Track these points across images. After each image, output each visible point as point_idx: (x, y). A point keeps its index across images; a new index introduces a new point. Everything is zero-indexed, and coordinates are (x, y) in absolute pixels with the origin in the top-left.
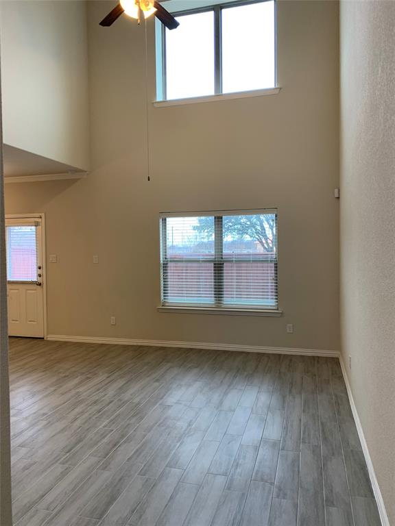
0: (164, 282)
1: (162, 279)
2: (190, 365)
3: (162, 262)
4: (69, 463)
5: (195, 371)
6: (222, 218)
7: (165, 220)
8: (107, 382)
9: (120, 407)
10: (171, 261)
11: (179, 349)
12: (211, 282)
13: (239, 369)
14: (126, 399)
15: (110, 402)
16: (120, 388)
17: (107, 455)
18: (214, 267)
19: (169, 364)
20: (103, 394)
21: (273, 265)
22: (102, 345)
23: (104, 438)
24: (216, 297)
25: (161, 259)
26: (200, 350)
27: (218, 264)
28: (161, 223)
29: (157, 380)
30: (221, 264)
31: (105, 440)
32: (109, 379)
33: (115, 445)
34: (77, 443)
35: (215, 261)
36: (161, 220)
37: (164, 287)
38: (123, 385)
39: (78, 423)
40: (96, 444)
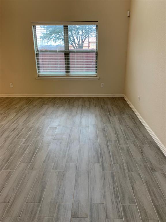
0: (38, 63)
1: (36, 62)
2: (58, 106)
3: (35, 52)
4: (10, 168)
5: (62, 108)
6: (68, 26)
7: (35, 26)
8: (16, 118)
9: (28, 131)
10: (41, 52)
11: (49, 98)
12: (63, 63)
13: (82, 106)
14: (30, 126)
15: (23, 129)
16: (25, 121)
17: (31, 160)
18: (65, 55)
19: (47, 106)
20: (17, 125)
21: (95, 53)
22: (7, 98)
23: (25, 150)
24: (66, 71)
25: (35, 50)
26: (60, 98)
27: (67, 53)
28: (33, 29)
29: (44, 115)
30: (68, 53)
31: (27, 151)
32: (18, 116)
33: (34, 154)
34: (11, 156)
35: (65, 51)
36: (33, 27)
37: (38, 66)
38: (26, 119)
39: (7, 143)
40: (22, 155)
